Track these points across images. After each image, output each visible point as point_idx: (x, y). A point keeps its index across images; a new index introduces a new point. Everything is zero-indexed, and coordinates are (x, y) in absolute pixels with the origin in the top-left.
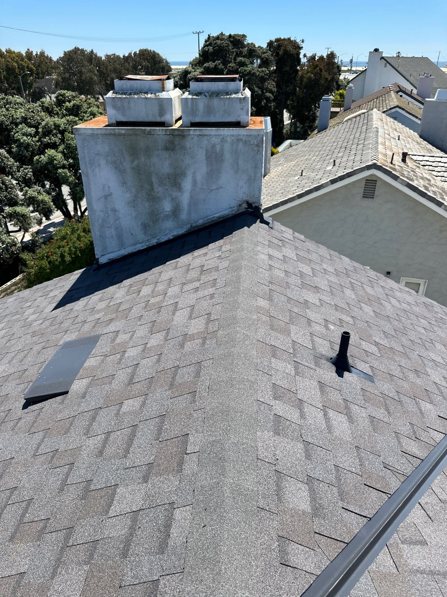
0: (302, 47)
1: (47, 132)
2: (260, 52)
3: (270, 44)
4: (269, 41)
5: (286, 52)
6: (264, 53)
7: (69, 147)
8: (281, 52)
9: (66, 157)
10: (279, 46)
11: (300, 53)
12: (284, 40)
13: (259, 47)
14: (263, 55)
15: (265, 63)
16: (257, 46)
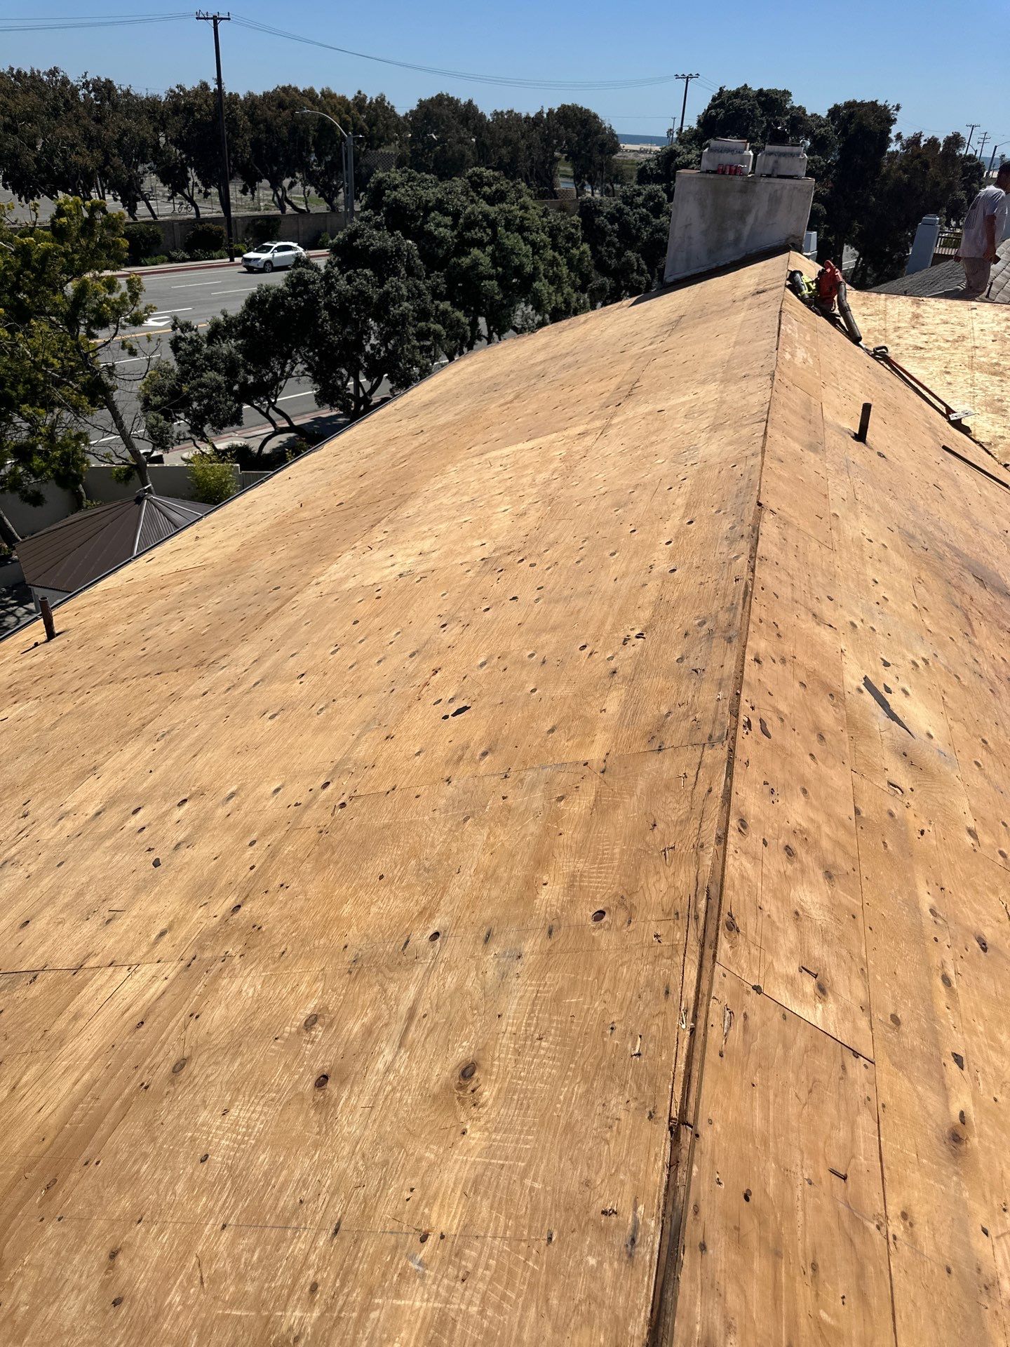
0: (895, 119)
1: (471, 224)
2: (813, 124)
3: (835, 112)
4: (832, 106)
5: (861, 128)
6: (822, 126)
7: (501, 250)
8: (852, 128)
9: (495, 263)
10: (851, 116)
11: (890, 131)
12: (862, 104)
13: (814, 115)
14: (818, 131)
15: (820, 145)
16: (809, 113)
